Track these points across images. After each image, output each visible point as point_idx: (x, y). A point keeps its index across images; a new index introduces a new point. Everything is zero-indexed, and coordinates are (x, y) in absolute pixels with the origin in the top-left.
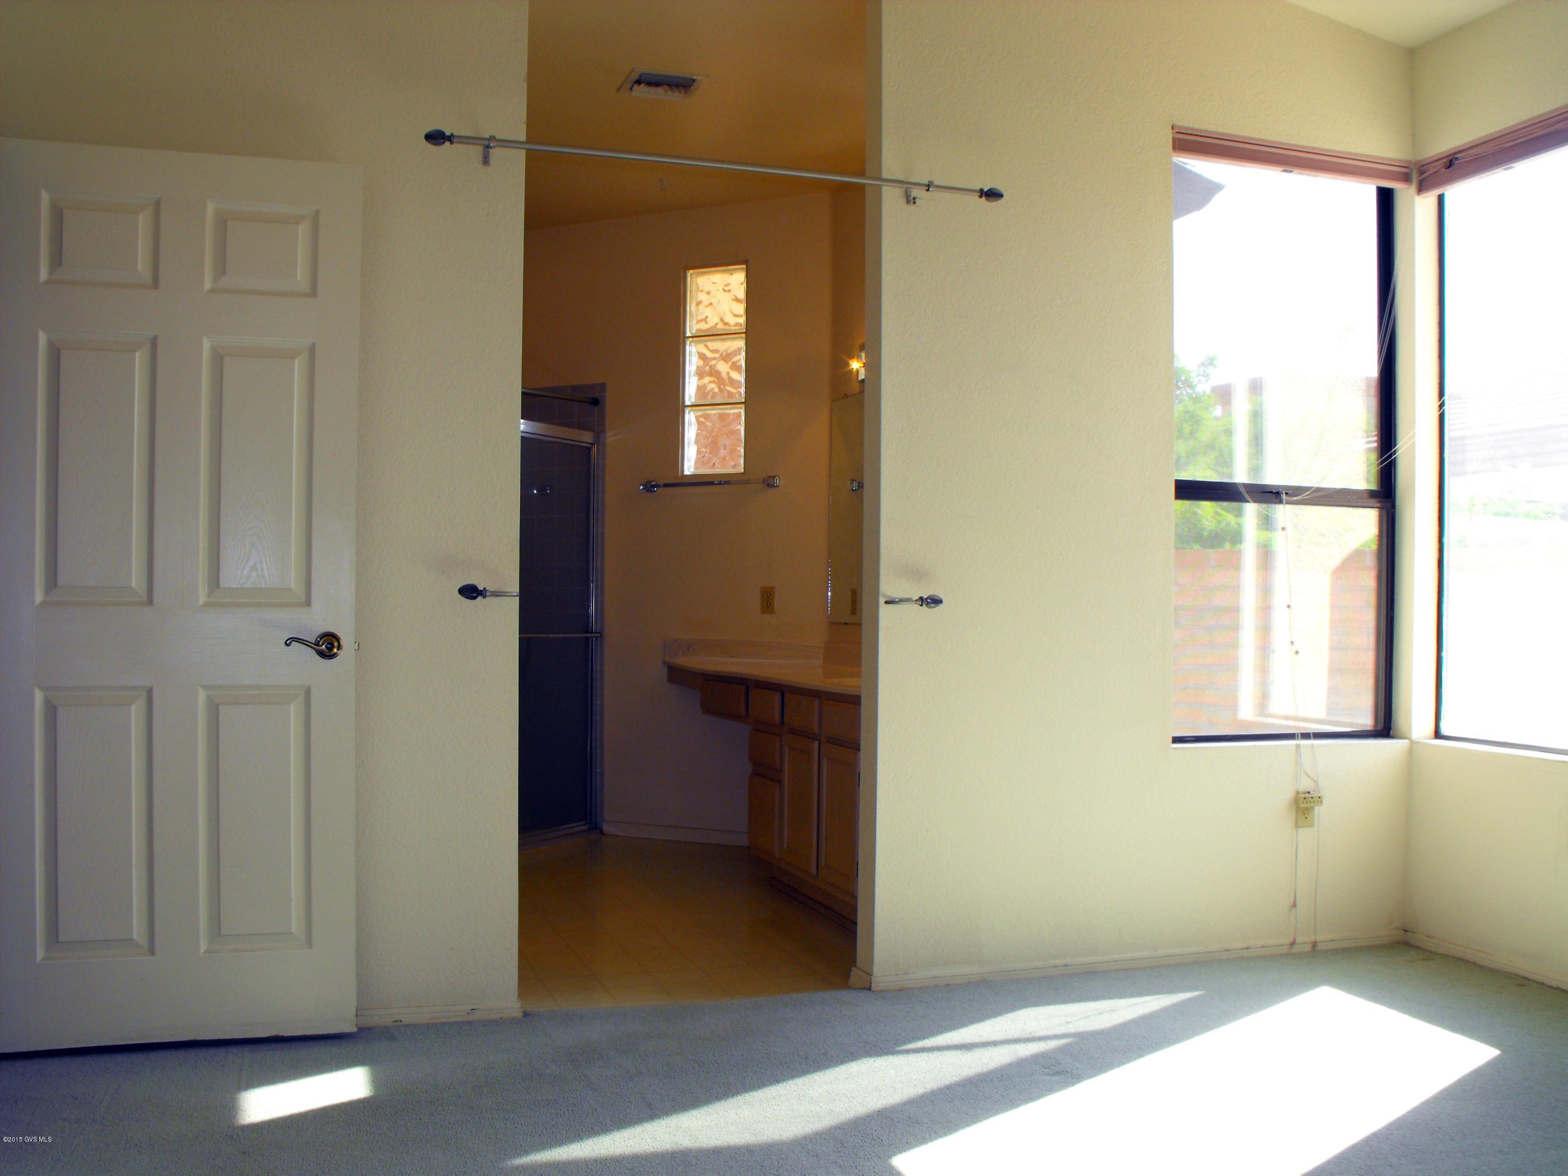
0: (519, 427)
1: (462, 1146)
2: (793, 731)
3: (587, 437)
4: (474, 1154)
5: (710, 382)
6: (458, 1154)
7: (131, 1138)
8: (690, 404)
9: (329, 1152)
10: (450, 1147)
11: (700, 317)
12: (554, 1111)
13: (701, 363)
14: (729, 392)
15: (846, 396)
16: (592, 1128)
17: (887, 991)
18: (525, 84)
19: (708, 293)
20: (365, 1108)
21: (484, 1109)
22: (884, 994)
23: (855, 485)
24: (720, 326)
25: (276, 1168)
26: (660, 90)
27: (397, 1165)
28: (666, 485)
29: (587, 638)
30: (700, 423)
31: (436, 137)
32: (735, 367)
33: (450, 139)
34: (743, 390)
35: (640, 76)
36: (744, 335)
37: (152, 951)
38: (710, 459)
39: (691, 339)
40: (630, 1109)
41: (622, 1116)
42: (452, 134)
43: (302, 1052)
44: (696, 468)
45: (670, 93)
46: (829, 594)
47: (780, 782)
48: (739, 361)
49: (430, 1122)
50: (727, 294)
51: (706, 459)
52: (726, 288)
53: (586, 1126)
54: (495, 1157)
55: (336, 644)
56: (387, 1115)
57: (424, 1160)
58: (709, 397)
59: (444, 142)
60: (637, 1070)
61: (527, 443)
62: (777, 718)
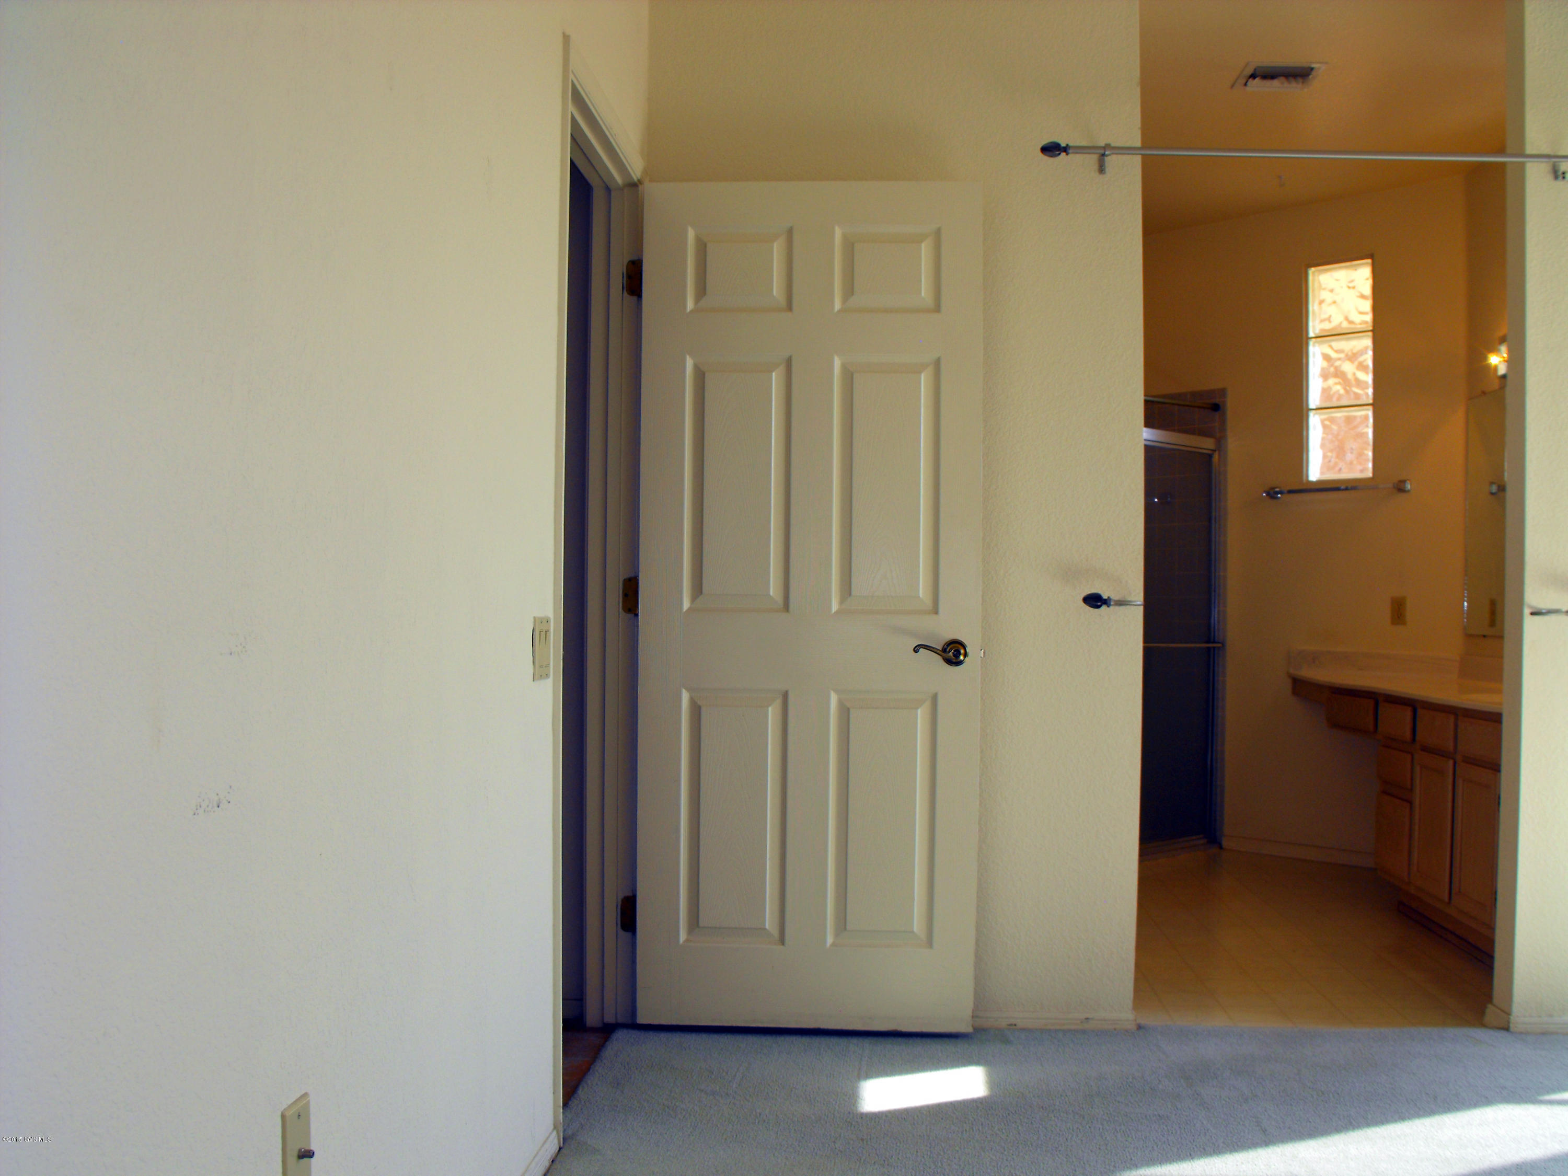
0: (1142, 435)
1: (1072, 1154)
2: (1425, 749)
3: (1207, 444)
4: (1084, 1163)
5: (1336, 384)
6: (1067, 1161)
7: (760, 1114)
8: (1314, 407)
9: (942, 1147)
10: (1060, 1154)
11: (1324, 316)
12: (1166, 1128)
13: (1325, 364)
14: (1356, 394)
15: (1484, 393)
16: (1204, 1149)
17: (1527, 1033)
18: (1139, 90)
19: (1332, 291)
20: (978, 1107)
21: (1095, 1119)
22: (1523, 1035)
23: (1494, 489)
24: (1345, 325)
25: (892, 1157)
26: (1275, 83)
27: (1007, 1166)
28: (1290, 492)
29: (1209, 648)
30: (1325, 427)
31: (1051, 149)
32: (1362, 367)
33: (1065, 150)
34: (1370, 391)
35: (1255, 69)
36: (1370, 334)
37: (782, 941)
38: (1336, 464)
39: (1314, 340)
40: (1244, 1133)
41: (1236, 1139)
42: (1067, 145)
43: (918, 1047)
44: (1322, 473)
45: (1286, 84)
46: (1466, 604)
47: (1410, 802)
48: (1365, 360)
49: (1041, 1127)
50: (1352, 291)
51: (1332, 464)
52: (1351, 285)
53: (1198, 1146)
54: (1105, 1168)
55: (962, 651)
56: (999, 1116)
57: (1034, 1164)
58: (1334, 399)
59: (1059, 154)
60: (1252, 1093)
61: (1151, 452)
62: (1408, 735)
